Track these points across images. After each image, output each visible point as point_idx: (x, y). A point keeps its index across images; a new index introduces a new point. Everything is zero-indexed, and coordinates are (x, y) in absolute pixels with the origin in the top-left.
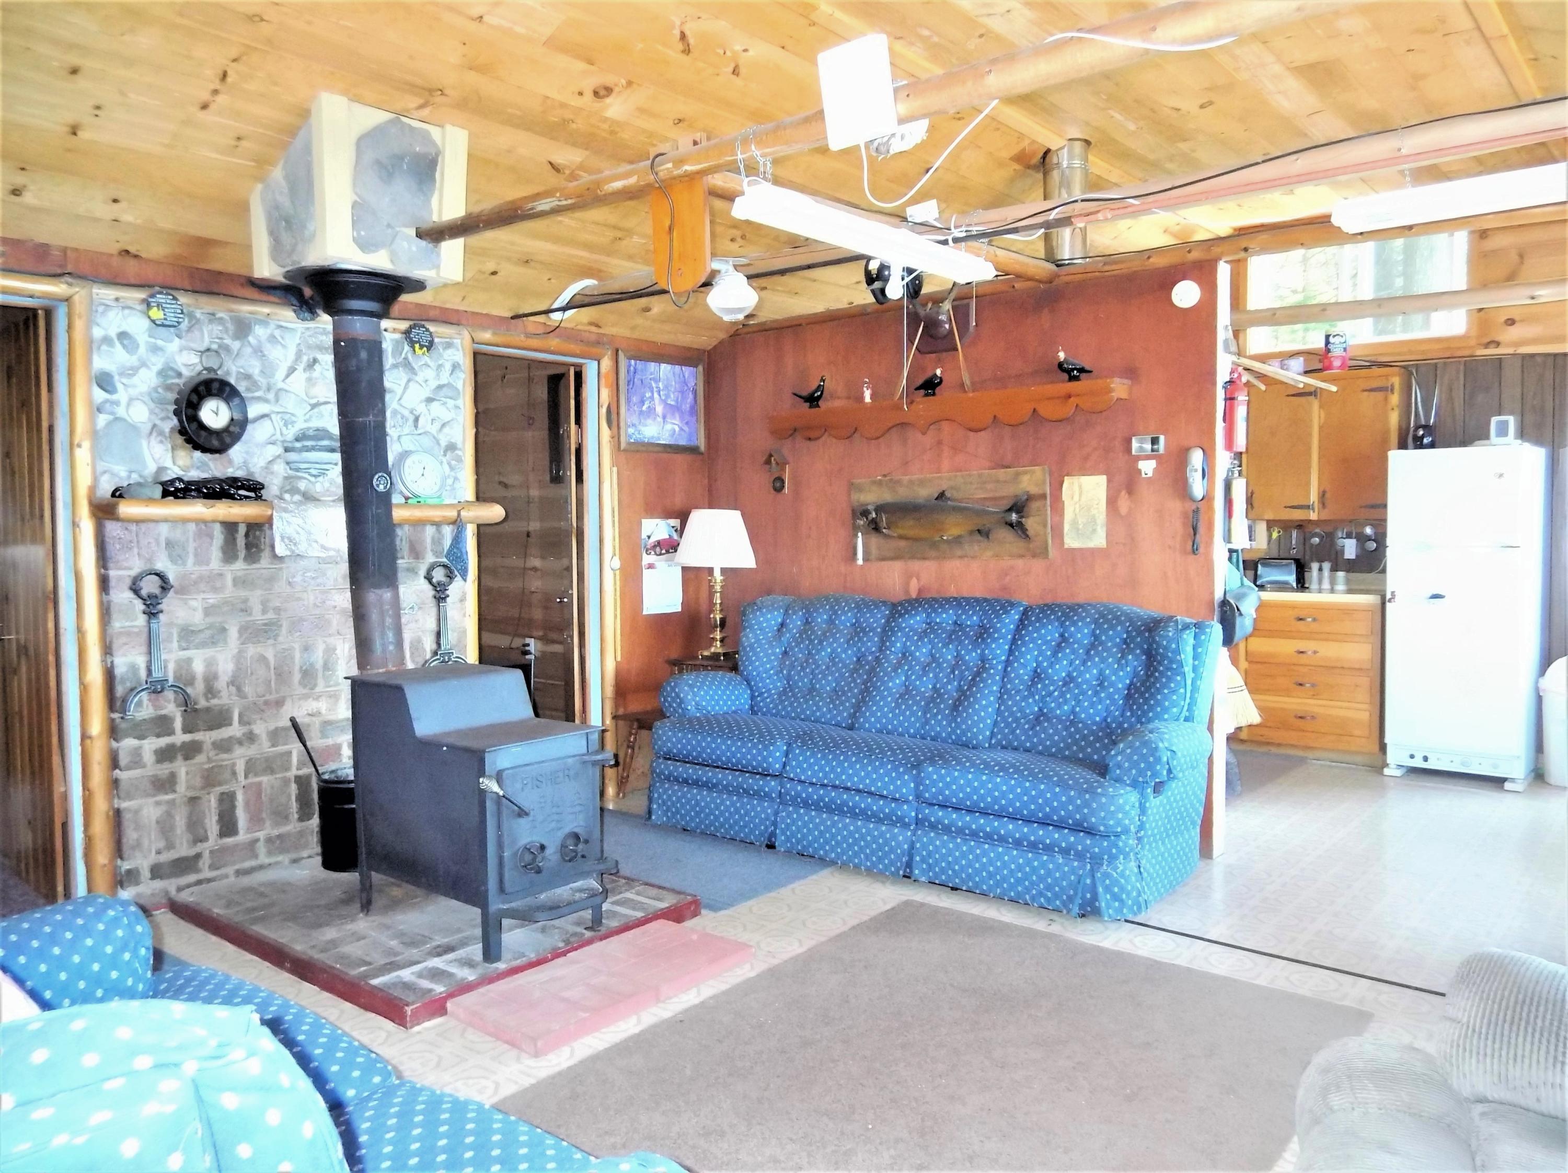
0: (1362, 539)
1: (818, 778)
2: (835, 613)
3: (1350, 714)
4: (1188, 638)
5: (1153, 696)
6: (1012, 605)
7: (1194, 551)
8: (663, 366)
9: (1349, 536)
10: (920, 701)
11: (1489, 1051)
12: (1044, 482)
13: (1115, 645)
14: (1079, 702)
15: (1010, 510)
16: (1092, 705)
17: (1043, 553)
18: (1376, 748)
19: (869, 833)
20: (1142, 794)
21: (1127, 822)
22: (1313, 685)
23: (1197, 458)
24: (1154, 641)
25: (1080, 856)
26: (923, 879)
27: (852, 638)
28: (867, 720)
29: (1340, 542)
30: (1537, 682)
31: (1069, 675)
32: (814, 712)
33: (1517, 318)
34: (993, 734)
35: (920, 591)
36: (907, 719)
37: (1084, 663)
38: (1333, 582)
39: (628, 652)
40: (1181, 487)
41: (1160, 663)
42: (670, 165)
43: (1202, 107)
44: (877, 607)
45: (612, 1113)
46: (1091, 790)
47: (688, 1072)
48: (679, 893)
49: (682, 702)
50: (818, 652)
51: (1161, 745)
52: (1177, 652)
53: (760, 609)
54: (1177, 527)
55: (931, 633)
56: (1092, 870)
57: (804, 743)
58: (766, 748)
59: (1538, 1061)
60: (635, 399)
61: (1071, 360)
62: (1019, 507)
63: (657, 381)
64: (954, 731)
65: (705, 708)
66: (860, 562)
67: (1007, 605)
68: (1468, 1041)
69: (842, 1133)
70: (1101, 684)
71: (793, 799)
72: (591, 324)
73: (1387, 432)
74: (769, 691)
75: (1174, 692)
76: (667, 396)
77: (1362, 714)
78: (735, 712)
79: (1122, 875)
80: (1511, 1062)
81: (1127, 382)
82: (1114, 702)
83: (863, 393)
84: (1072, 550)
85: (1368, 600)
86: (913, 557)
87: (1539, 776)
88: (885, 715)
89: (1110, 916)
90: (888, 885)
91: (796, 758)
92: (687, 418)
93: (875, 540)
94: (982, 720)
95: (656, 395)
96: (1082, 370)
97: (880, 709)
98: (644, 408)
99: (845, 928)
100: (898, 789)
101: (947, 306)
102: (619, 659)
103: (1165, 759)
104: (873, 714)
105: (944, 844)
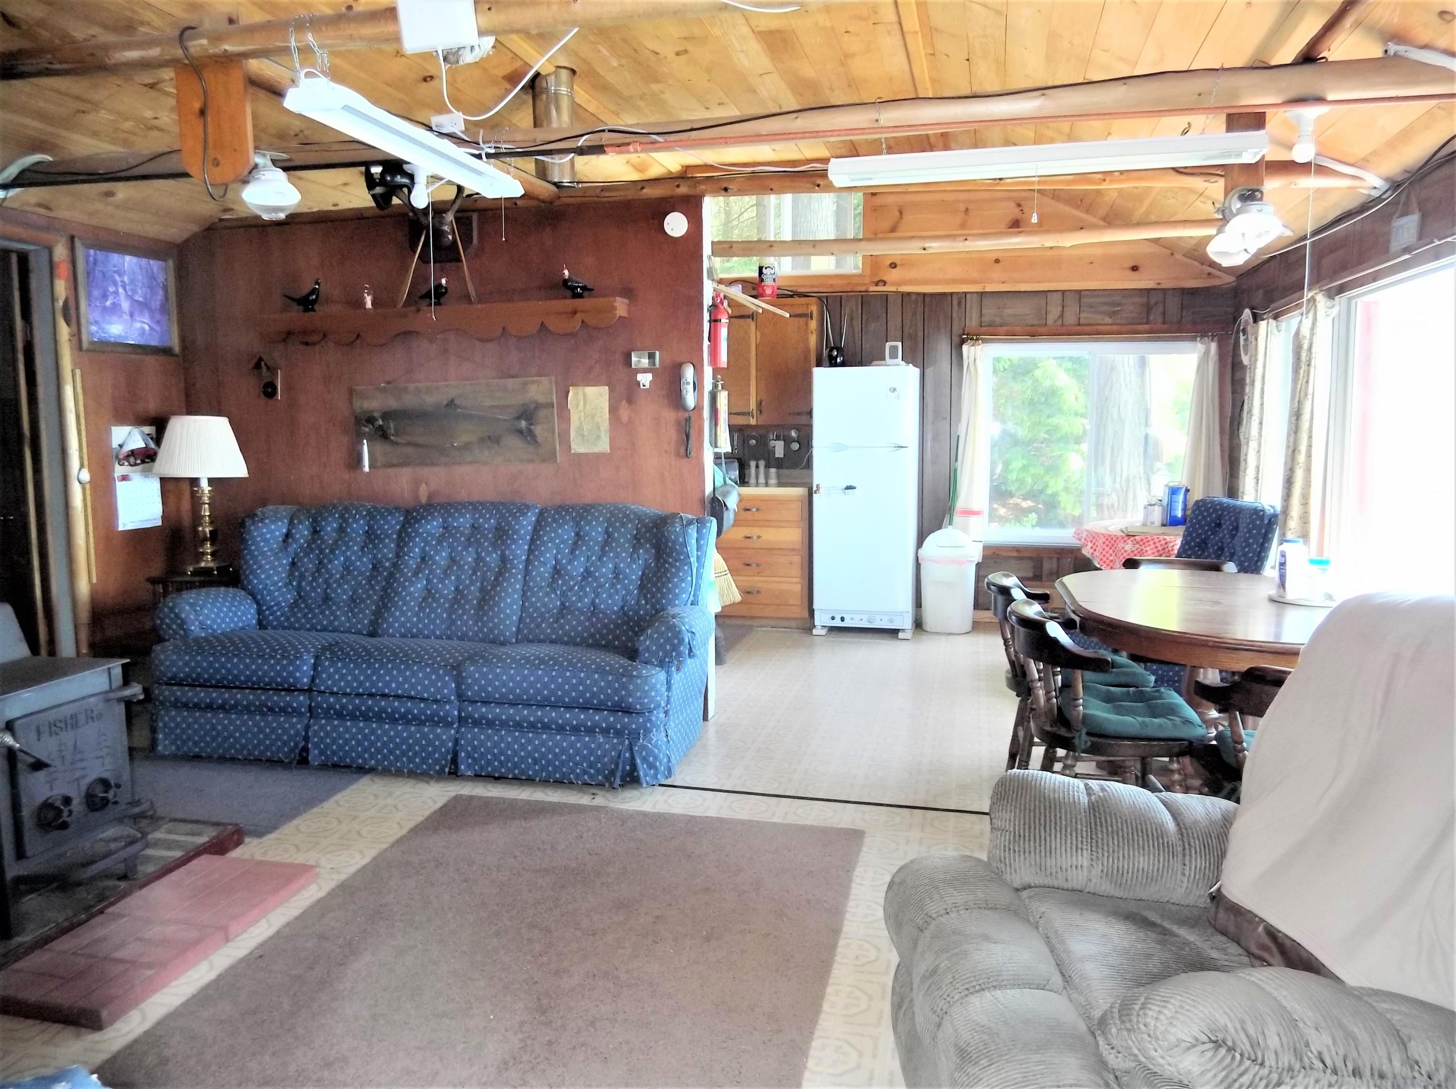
0: (788, 441)
1: (352, 688)
2: (345, 521)
3: (785, 587)
4: (693, 532)
5: (664, 585)
6: (528, 507)
7: (687, 455)
8: (128, 258)
9: (778, 438)
10: (444, 603)
11: (1032, 849)
12: (551, 393)
13: (628, 541)
14: (597, 595)
15: (519, 418)
16: (610, 596)
17: (551, 457)
18: (806, 614)
19: (398, 734)
20: (668, 673)
21: (658, 698)
22: (758, 565)
23: (689, 373)
24: (663, 535)
25: (619, 733)
26: (469, 773)
27: (366, 545)
28: (391, 626)
29: (772, 443)
30: (917, 553)
31: (587, 570)
32: (332, 622)
33: (898, 263)
34: (519, 630)
35: (430, 496)
36: (432, 622)
37: (600, 558)
38: (767, 477)
39: (103, 573)
40: (675, 397)
41: (669, 556)
42: (204, 42)
43: (678, 54)
44: (391, 513)
45: (214, 1068)
46: (627, 674)
47: (286, 1006)
48: (217, 824)
49: (183, 622)
50: (330, 561)
51: (683, 628)
52: (685, 544)
53: (262, 521)
54: (671, 434)
55: (449, 537)
56: (630, 744)
57: (333, 653)
58: (291, 663)
59: (1066, 850)
60: (96, 293)
61: (574, 278)
62: (528, 413)
63: (120, 273)
64: (481, 630)
65: (211, 627)
66: (367, 469)
67: (523, 509)
68: (1017, 844)
69: (468, 1030)
70: (616, 577)
71: (326, 712)
72: (40, 205)
73: (807, 351)
74: (278, 604)
75: (682, 580)
76: (134, 291)
77: (796, 586)
78: (242, 628)
79: (656, 746)
80: (1048, 855)
81: (626, 301)
82: (629, 592)
83: (364, 298)
84: (579, 455)
85: (799, 492)
86: (422, 464)
87: (918, 624)
88: (409, 620)
89: (647, 783)
90: (432, 783)
91: (325, 670)
92: (158, 316)
93: (381, 447)
94: (508, 617)
95: (121, 290)
96: (584, 288)
97: (403, 613)
98: (108, 303)
99: (404, 832)
100: (438, 690)
101: (450, 217)
102: (94, 580)
103: (687, 640)
104: (396, 620)
105: (489, 737)
